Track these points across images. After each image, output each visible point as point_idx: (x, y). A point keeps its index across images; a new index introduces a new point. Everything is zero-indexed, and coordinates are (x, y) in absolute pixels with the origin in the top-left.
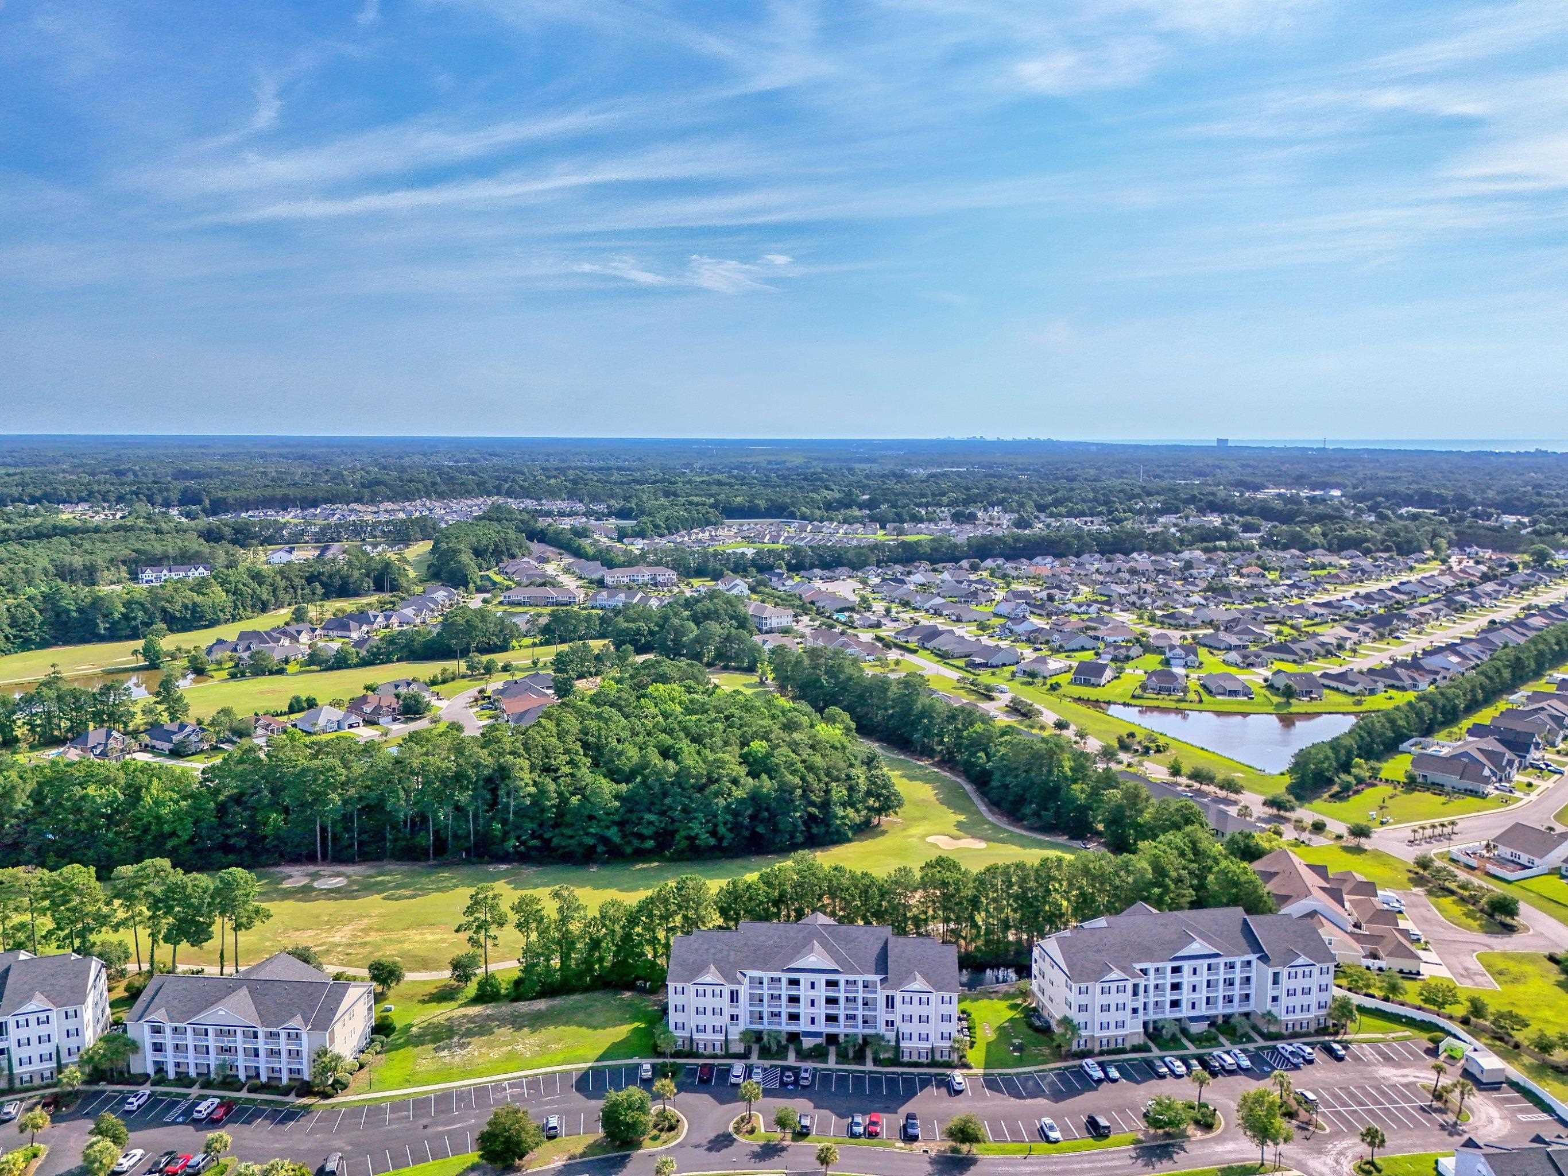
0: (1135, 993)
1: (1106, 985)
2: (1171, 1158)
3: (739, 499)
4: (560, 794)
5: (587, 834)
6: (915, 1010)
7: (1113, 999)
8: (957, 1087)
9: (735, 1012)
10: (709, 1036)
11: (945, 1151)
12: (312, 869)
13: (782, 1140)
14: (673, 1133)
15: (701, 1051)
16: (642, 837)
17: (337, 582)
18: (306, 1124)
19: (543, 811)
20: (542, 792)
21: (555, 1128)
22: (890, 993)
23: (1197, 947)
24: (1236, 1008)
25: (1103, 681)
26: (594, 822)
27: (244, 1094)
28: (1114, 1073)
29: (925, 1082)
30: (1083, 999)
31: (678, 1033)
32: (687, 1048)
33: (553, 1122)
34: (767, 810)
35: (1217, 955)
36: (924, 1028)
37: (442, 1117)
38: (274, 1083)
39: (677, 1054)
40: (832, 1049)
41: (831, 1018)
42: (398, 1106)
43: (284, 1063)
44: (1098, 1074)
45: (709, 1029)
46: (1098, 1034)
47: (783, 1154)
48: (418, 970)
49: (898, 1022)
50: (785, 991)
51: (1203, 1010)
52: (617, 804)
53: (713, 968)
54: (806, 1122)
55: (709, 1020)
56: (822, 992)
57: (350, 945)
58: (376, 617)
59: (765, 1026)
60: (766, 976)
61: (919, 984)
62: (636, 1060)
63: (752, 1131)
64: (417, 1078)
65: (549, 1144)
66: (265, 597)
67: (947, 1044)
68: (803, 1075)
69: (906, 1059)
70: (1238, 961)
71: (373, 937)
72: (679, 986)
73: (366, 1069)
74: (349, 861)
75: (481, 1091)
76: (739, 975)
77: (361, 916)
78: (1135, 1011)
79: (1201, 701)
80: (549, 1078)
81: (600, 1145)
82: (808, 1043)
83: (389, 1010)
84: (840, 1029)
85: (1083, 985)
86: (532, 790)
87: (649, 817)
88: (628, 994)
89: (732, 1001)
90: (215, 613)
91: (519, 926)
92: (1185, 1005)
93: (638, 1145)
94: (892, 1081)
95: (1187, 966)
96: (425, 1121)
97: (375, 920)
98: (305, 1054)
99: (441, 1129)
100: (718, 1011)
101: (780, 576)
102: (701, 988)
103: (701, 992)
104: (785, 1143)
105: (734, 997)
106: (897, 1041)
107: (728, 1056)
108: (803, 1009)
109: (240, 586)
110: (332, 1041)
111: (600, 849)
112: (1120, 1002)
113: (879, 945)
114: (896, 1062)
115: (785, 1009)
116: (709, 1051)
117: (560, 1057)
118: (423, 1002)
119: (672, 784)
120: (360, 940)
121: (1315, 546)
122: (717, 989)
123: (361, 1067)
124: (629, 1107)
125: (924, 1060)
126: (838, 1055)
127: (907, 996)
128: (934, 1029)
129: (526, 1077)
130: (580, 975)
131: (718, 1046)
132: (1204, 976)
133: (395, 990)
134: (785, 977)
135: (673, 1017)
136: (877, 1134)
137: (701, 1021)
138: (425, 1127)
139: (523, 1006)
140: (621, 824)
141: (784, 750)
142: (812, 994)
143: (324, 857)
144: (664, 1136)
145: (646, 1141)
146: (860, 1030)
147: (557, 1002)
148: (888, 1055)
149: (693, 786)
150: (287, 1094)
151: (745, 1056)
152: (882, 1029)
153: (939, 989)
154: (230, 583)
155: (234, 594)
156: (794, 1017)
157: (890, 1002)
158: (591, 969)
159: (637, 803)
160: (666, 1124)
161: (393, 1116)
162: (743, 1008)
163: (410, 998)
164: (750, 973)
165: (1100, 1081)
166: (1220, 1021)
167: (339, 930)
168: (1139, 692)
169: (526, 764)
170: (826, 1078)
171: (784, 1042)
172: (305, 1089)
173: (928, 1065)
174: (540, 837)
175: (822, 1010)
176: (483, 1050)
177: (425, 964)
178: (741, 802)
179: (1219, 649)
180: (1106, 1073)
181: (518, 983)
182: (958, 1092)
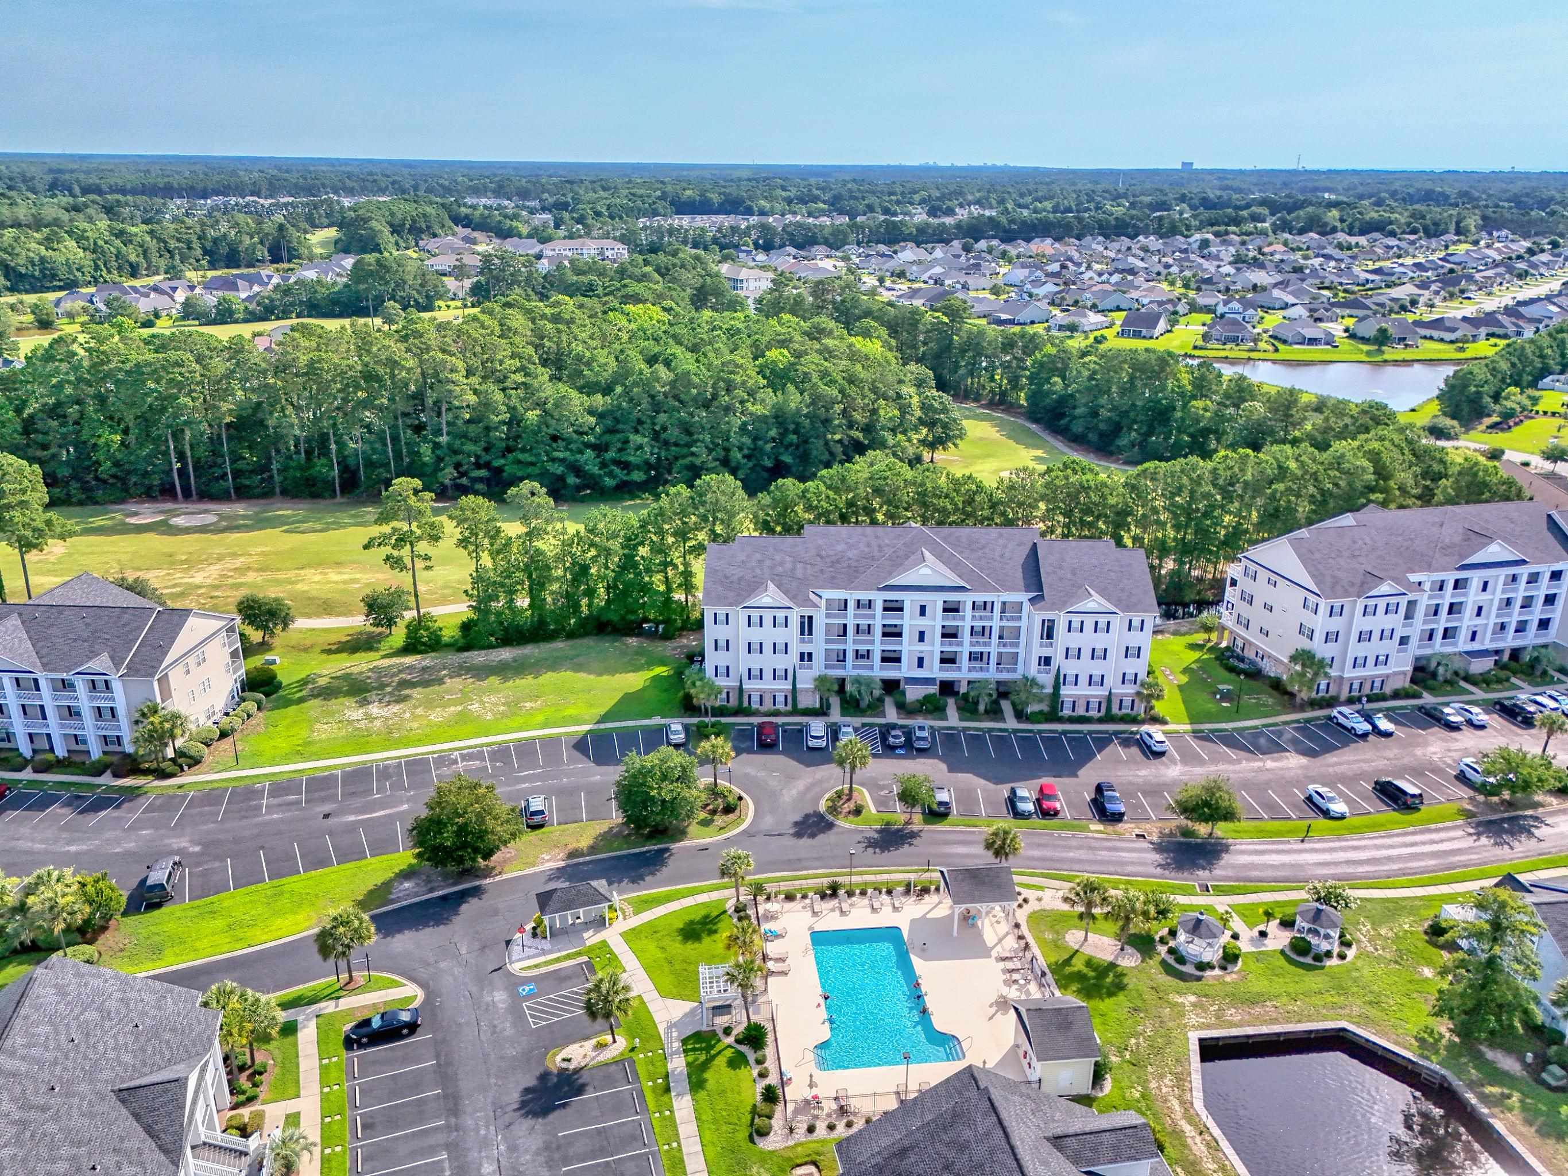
0: (1409, 616)
1: (1372, 602)
2: (1530, 834)
3: (689, 193)
4: (512, 409)
5: (553, 460)
6: (1087, 640)
7: (1381, 622)
8: (1158, 748)
9: (806, 648)
10: (768, 684)
11: (1171, 834)
12: (169, 506)
13: (907, 823)
14: (731, 817)
15: (755, 705)
16: (626, 466)
17: (224, 250)
18: (131, 813)
19: (488, 429)
20: (487, 405)
21: (542, 812)
22: (1048, 615)
23: (1495, 551)
24: (1531, 638)
25: (1156, 334)
26: (561, 444)
27: (27, 774)
28: (1384, 724)
29: (1103, 742)
30: (1336, 624)
31: (722, 682)
32: (733, 702)
33: (537, 804)
34: (796, 432)
35: (1523, 562)
36: (1097, 668)
37: (358, 802)
38: (77, 758)
39: (720, 712)
40: (951, 702)
41: (948, 660)
42: (281, 788)
43: (90, 729)
44: (1365, 727)
45: (768, 675)
46: (1349, 673)
47: (915, 842)
48: (317, 615)
49: (1058, 659)
50: (879, 620)
51: (1486, 643)
52: (592, 420)
53: (771, 586)
54: (943, 796)
55: (768, 661)
56: (936, 621)
57: (216, 587)
58: (270, 277)
59: (850, 670)
60: (852, 596)
61: (1095, 602)
62: (657, 720)
63: (858, 811)
64: (314, 749)
65: (532, 836)
66: (133, 258)
67: (1130, 689)
68: (918, 734)
69: (1067, 712)
70: (1545, 570)
71: (251, 577)
72: (721, 611)
73: (230, 739)
74: (223, 497)
75: (417, 767)
76: (812, 596)
77: (235, 555)
78: (1404, 641)
79: (1277, 350)
80: (526, 749)
81: (617, 835)
82: (913, 694)
83: (274, 662)
84: (962, 673)
85: (1337, 603)
86: (472, 399)
87: (637, 439)
88: (633, 641)
89: (802, 633)
90: (71, 272)
91: (463, 543)
92: (1464, 635)
93: (681, 834)
94: (1053, 742)
95: (1476, 578)
96: (327, 808)
97: (255, 558)
98: (121, 712)
99: (352, 818)
100: (780, 647)
101: (749, 252)
102: (755, 614)
103: (755, 619)
104: (915, 827)
105: (807, 626)
106: (1057, 687)
107: (796, 712)
108: (908, 647)
109: (101, 243)
110: (166, 694)
111: (572, 480)
112: (1388, 627)
113: (1026, 550)
114: (1053, 715)
115: (878, 646)
116: (768, 705)
117: (540, 718)
118: (329, 652)
119: (666, 395)
120: (231, 581)
121: (1334, 230)
122: (781, 615)
123: (224, 735)
124: (664, 777)
125: (1093, 713)
126: (959, 709)
127: (1076, 620)
128: (1112, 668)
129: (488, 745)
130: (561, 618)
131: (780, 698)
132: (1498, 593)
133: (280, 638)
134: (879, 598)
135: (712, 659)
136: (1056, 813)
137: (756, 662)
138: (326, 816)
139: (478, 657)
140: (599, 448)
141: (815, 358)
142: (922, 623)
143: (187, 495)
144: (720, 820)
145: (693, 829)
146: (992, 674)
147: (529, 650)
148: (1044, 707)
149: (695, 399)
150: (99, 774)
151: (822, 712)
152: (1033, 670)
153: (1127, 609)
154: (87, 239)
155: (94, 252)
156: (892, 658)
157: (1049, 632)
158: (577, 606)
159: (617, 421)
160: (720, 803)
161: (274, 801)
162: (818, 645)
163: (306, 649)
164: (829, 594)
165: (1364, 736)
166: (1506, 657)
167: (202, 569)
168: (1200, 343)
169: (461, 365)
170: (951, 739)
171: (877, 693)
172: (130, 766)
173: (1100, 721)
174: (487, 465)
175: (935, 647)
176: (419, 711)
177: (327, 607)
178: (763, 419)
179: (1274, 309)
180: (1375, 727)
181: (466, 627)
182: (1162, 754)
